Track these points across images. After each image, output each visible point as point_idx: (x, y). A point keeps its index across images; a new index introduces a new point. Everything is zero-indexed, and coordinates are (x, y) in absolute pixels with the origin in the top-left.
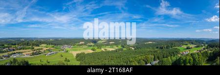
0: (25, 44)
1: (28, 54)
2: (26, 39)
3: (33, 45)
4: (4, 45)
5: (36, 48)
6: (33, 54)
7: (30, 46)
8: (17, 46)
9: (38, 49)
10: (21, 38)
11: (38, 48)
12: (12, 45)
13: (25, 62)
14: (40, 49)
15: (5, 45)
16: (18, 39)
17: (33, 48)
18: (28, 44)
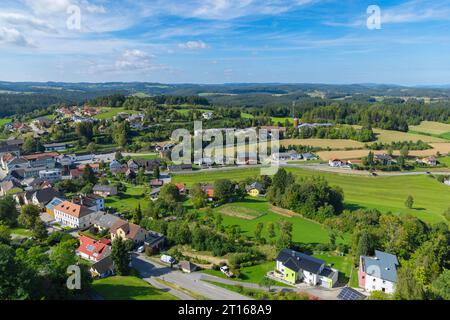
0: (332, 114)
1: (344, 162)
2: (334, 92)
3: (375, 119)
4: (237, 116)
5: (387, 136)
6: (370, 164)
7: (356, 127)
8: (292, 120)
9: (396, 146)
10: (313, 88)
11: (398, 137)
12: (274, 114)
13: (327, 190)
14: (409, 145)
15: (243, 115)
16: (300, 91)
17: (373, 137)
18: (345, 115)
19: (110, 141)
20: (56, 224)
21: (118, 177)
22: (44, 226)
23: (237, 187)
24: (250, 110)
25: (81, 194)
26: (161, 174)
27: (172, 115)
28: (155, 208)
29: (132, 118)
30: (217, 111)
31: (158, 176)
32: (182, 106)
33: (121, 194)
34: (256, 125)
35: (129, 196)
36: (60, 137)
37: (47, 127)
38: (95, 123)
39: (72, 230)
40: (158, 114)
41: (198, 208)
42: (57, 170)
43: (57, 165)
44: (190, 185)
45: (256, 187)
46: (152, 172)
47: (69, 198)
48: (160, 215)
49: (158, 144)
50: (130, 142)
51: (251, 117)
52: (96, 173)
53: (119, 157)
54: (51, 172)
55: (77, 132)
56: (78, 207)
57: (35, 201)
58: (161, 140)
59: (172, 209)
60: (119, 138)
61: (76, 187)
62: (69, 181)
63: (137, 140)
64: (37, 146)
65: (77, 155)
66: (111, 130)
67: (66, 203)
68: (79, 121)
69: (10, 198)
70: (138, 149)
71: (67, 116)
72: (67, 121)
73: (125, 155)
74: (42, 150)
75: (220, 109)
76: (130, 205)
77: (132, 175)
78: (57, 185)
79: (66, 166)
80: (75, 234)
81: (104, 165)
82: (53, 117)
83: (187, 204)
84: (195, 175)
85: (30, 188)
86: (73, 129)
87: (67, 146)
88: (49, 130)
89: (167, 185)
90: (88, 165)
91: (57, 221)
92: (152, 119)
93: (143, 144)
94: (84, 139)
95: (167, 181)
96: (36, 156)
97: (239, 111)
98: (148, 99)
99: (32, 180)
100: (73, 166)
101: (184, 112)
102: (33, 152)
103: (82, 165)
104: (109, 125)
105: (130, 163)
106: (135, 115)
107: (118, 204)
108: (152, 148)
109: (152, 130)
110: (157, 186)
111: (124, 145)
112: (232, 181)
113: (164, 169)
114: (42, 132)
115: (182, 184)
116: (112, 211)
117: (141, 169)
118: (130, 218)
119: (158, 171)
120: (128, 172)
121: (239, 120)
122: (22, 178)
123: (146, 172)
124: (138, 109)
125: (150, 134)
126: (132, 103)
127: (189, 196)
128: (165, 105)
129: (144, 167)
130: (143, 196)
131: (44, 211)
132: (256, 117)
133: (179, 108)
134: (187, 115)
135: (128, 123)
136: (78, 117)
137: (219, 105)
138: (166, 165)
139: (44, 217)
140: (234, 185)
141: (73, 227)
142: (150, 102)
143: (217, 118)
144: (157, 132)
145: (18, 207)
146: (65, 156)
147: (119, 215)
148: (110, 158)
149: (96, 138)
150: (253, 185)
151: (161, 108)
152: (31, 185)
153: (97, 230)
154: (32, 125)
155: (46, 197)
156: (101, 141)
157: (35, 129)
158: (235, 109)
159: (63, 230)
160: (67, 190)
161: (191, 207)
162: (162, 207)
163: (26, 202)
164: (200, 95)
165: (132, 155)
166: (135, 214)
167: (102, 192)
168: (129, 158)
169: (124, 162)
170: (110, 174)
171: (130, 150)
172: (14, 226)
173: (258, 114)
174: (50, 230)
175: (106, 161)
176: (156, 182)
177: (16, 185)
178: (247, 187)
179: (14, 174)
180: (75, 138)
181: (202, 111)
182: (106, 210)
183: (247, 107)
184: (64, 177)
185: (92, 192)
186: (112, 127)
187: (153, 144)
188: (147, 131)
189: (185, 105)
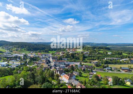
19: (79, 59)
20: (62, 81)
21: (80, 70)
22: (60, 81)
23: (121, 80)
24: (126, 52)
25: (70, 73)
26: (93, 71)
27: (97, 52)
28: (91, 82)
29: (85, 53)
30: (113, 52)
31: (92, 71)
32: (101, 50)
33: (80, 75)
34: (129, 57)
35: (82, 76)
36: (66, 57)
37: (63, 54)
38: (75, 53)
39: (66, 83)
40: (93, 52)
41: (105, 85)
42: (64, 66)
43: (65, 64)
44: (103, 76)
45: (129, 81)
46: (90, 70)
47: (66, 74)
48: (92, 84)
49: (93, 61)
50: (84, 60)
51: (127, 55)
52: (74, 68)
53: (81, 64)
54: (63, 66)
55: (70, 55)
56: (68, 77)
57: (59, 73)
58: (94, 60)
59: (96, 83)
60: (81, 58)
61: (69, 71)
62: (67, 69)
63: (86, 59)
64: (61, 59)
65: (70, 62)
66: (79, 56)
67: (66, 75)
68: (71, 53)
69: (53, 71)
70: (86, 62)
71: (68, 51)
72: (68, 52)
73: (82, 63)
74: (62, 59)
75: (114, 51)
76: (83, 79)
77: (84, 70)
78: (64, 69)
79: (67, 65)
80: (67, 85)
81: (76, 66)
82: (65, 51)
83: (101, 82)
84: (105, 73)
85: (58, 69)
86: (69, 55)
87: (68, 59)
88: (64, 55)
89: (95, 75)
90: (72, 65)
91: (63, 80)
92: (91, 53)
93: (88, 61)
94: (72, 58)
95: (95, 73)
96: (60, 61)
97: (122, 52)
98: (90, 47)
99: (58, 67)
100: (68, 65)
101: (101, 52)
102: (60, 60)
103: (71, 65)
104: (79, 54)
105: (84, 66)
106: (86, 52)
107: (79, 78)
108: (91, 62)
109: (91, 57)
110: (91, 74)
111: (82, 60)
112: (119, 77)
113: (94, 69)
114: (62, 55)
115: (100, 75)
116: (77, 80)
117: (87, 68)
118: (82, 83)
119: (92, 70)
120: (83, 69)
121: (122, 56)
122: (56, 66)
123: (88, 69)
124: (87, 50)
125: (90, 58)
126: (86, 48)
127: (102, 80)
128: (95, 49)
129: (88, 68)
130: (87, 77)
131: (60, 76)
132: (129, 55)
133: (100, 51)
134: (102, 53)
135: (84, 54)
136: (71, 52)
137: (114, 50)
138: (95, 68)
139: (60, 78)
140: (120, 79)
141: (67, 82)
142: (91, 48)
143: (113, 54)
144: (92, 57)
145: (55, 74)
146: (67, 62)
147: (79, 82)
148: (78, 64)
149: (75, 58)
150: (128, 80)
151: (94, 50)
152: (58, 68)
153: (73, 85)
154: (60, 53)
155: (61, 72)
156: (76, 59)
157: (61, 54)
158: (120, 52)
159: (64, 83)
160: (66, 71)
161: (103, 84)
162: (93, 82)
163: (57, 73)
164: (107, 47)
165: (84, 63)
166: (84, 82)
167: (75, 73)
168: (84, 64)
169: (82, 65)
170: (78, 68)
171: (84, 62)
172: (53, 79)
173: (130, 54)
174: (61, 82)
175: (77, 64)
176: (91, 73)
177: (55, 68)
178: (125, 81)
179: (55, 65)
180: (70, 57)
181: (108, 52)
182: (76, 79)
183: (125, 51)
184: (66, 68)
185: (72, 73)
186: (80, 55)
187: (91, 61)
188: (89, 57)
189: (102, 50)
